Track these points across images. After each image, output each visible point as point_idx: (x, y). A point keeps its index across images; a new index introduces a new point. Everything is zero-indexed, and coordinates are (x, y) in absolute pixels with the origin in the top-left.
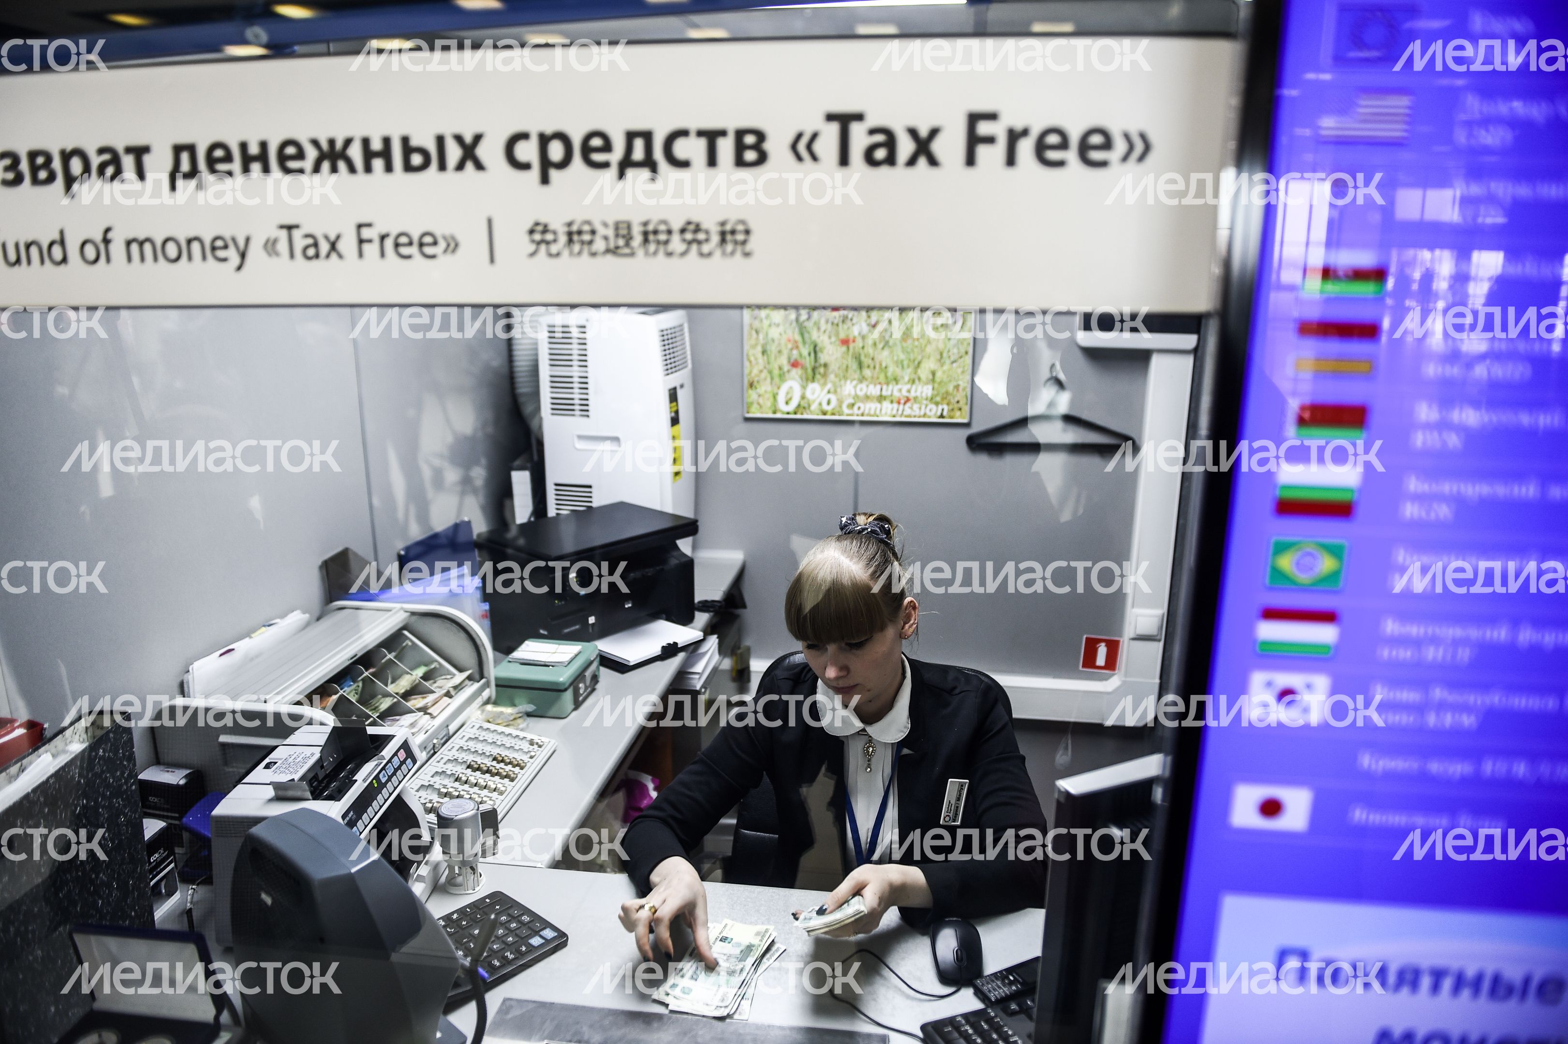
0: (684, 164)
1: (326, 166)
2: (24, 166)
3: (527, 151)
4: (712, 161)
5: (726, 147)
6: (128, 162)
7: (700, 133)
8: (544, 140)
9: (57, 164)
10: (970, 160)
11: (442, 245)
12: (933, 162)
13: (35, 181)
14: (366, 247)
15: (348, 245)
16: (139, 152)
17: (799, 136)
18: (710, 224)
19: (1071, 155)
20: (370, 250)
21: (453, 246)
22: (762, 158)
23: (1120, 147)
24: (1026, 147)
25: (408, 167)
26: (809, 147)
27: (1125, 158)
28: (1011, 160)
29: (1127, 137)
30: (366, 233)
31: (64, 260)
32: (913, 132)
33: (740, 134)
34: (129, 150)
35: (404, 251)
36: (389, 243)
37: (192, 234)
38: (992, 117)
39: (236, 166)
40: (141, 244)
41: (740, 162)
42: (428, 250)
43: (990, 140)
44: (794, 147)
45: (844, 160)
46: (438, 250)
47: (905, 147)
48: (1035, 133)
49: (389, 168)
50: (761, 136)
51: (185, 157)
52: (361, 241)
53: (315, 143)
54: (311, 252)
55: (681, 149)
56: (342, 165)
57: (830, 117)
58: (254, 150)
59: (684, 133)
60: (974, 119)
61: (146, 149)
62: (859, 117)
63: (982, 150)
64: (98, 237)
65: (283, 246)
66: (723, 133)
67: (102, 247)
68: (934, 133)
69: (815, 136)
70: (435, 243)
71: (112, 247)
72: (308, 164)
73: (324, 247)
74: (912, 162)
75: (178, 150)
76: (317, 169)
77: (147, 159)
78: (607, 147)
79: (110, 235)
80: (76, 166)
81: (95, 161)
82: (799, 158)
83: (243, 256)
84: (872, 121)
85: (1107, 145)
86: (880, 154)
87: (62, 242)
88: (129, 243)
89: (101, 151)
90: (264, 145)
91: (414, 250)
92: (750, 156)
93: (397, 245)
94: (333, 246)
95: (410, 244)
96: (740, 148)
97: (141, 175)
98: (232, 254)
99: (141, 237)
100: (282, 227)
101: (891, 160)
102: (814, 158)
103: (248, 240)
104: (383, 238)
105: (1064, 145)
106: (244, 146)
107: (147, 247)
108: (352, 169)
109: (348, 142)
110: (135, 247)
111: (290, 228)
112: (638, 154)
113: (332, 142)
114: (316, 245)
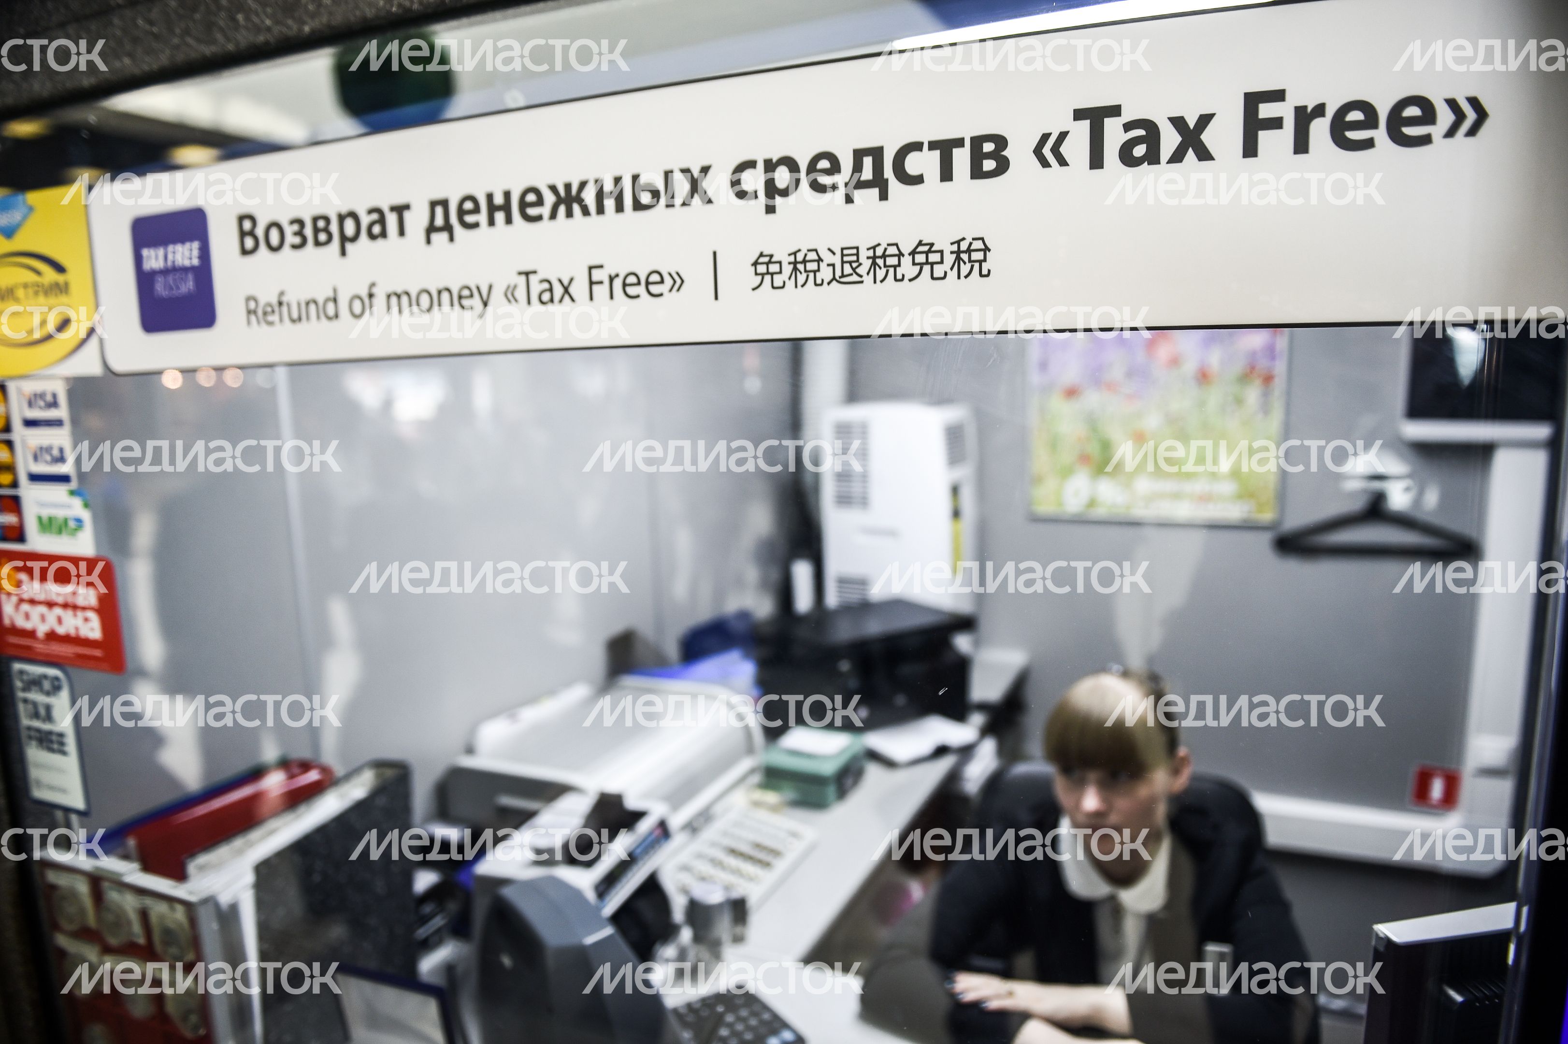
0: (918, 180)
1: (562, 209)
2: (308, 231)
3: (754, 180)
4: (946, 174)
5: (962, 158)
6: (392, 220)
7: (933, 145)
8: (770, 166)
9: (334, 228)
10: (1250, 149)
11: (668, 282)
12: (1204, 155)
13: (317, 243)
14: (595, 288)
15: (579, 289)
16: (400, 210)
17: (1045, 137)
18: (944, 243)
19: (1380, 134)
20: (601, 292)
21: (678, 282)
22: (1003, 166)
23: (1446, 118)
24: (1320, 129)
25: (638, 206)
26: (1055, 150)
27: (1450, 133)
28: (1301, 145)
29: (1452, 104)
30: (597, 275)
31: (337, 316)
32: (1178, 122)
33: (977, 142)
34: (393, 209)
35: (631, 291)
36: (618, 284)
37: (441, 286)
38: (1278, 96)
39: (482, 217)
40: (399, 296)
41: (977, 173)
42: (654, 289)
43: (1276, 123)
44: (1038, 151)
45: (1096, 161)
46: (663, 288)
47: (1170, 140)
48: (1330, 111)
49: (620, 208)
50: (1001, 142)
51: (439, 210)
52: (591, 283)
53: (553, 189)
54: (546, 297)
55: (914, 164)
56: (576, 208)
57: (1079, 115)
58: (499, 200)
59: (917, 146)
60: (1252, 100)
61: (407, 207)
62: (1115, 111)
63: (1263, 136)
64: (364, 293)
65: (521, 293)
66: (959, 143)
67: (367, 301)
68: (1205, 120)
69: (1063, 136)
70: (662, 282)
71: (375, 301)
72: (546, 211)
73: (558, 291)
74: (1177, 157)
75: (433, 204)
76: (553, 216)
77: (407, 215)
78: (835, 168)
79: (375, 290)
80: (350, 227)
81: (365, 220)
82: (1045, 164)
83: (485, 304)
84: (1128, 115)
85: (1429, 115)
86: (1139, 151)
87: (335, 300)
88: (389, 296)
89: (371, 211)
90: (507, 195)
91: (641, 290)
92: (989, 165)
93: (625, 285)
94: (566, 290)
95: (639, 283)
96: (977, 157)
97: (402, 232)
98: (476, 302)
99: (399, 290)
100: (520, 273)
101: (1153, 157)
102: (1063, 162)
103: (490, 287)
104: (611, 279)
105: (1371, 121)
106: (490, 197)
107: (405, 299)
108: (586, 212)
109: (583, 185)
110: (394, 300)
111: (527, 274)
112: (867, 174)
113: (568, 187)
114: (551, 290)
